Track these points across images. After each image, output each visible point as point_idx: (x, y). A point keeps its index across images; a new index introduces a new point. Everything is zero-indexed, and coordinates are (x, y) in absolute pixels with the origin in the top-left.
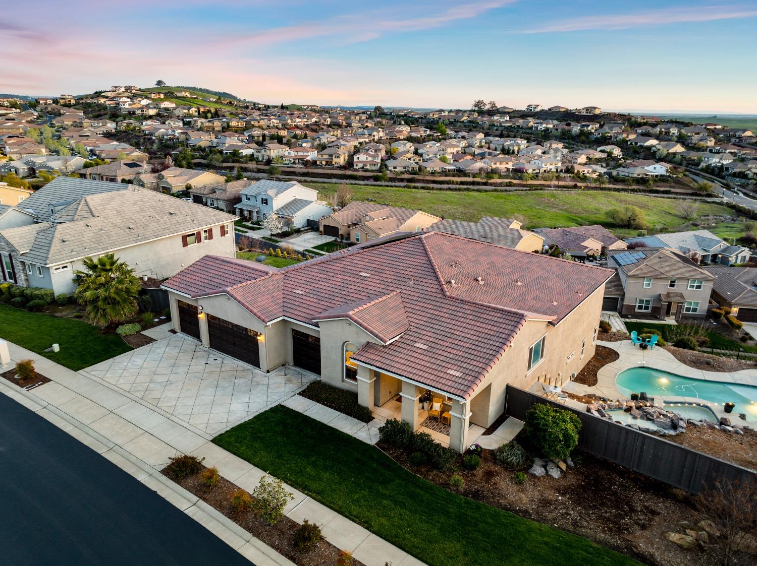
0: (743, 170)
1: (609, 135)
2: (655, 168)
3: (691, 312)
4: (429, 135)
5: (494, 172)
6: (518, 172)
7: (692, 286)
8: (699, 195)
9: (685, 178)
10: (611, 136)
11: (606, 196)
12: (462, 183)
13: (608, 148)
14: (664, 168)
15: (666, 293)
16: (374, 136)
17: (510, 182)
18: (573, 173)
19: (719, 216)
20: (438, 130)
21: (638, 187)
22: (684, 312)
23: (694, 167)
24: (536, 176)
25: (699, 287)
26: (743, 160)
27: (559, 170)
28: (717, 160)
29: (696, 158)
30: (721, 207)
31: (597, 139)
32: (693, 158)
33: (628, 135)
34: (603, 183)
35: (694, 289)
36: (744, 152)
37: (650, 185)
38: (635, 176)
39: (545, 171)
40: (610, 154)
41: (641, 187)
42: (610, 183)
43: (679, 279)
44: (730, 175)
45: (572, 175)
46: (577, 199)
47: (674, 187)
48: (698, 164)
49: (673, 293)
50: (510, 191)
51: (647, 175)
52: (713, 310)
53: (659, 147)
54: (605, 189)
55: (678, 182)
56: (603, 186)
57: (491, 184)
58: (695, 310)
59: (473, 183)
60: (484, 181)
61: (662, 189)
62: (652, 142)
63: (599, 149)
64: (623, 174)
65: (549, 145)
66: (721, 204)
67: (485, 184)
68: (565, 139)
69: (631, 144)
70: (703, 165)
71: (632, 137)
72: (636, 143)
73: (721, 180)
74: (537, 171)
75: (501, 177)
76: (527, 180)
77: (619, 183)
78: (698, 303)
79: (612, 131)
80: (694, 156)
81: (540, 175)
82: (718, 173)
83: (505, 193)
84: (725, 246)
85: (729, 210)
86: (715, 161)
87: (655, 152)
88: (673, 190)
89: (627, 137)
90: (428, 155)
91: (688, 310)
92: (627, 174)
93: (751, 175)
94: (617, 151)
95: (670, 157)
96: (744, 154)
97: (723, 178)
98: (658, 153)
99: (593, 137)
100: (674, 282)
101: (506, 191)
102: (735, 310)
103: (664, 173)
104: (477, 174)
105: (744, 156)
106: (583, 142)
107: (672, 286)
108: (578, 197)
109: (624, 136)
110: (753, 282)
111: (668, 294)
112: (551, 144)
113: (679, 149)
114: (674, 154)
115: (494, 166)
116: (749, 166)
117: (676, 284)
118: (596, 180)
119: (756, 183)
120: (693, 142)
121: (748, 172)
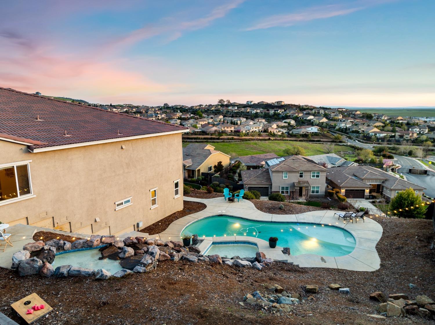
0: (357, 129)
1: (289, 114)
2: (312, 129)
3: (315, 194)
4: (192, 117)
5: (224, 132)
6: (237, 133)
7: (313, 176)
8: (335, 142)
9: (328, 134)
10: (290, 115)
11: (285, 143)
12: (204, 139)
13: (288, 121)
14: (316, 129)
15: (297, 181)
16: (158, 117)
17: (232, 138)
19: (346, 152)
20: (197, 114)
21: (303, 139)
22: (311, 194)
23: (333, 129)
24: (247, 134)
25: (318, 176)
26: (356, 125)
27: (260, 131)
28: (344, 125)
29: (333, 124)
30: (347, 147)
31: (283, 117)
32: (332, 124)
34: (284, 137)
35: (315, 178)
36: (357, 121)
37: (309, 137)
38: (302, 133)
39: (252, 132)
40: (289, 124)
41: (305, 139)
42: (288, 137)
43: (305, 171)
44: (351, 132)
45: (267, 133)
46: (269, 145)
47: (322, 138)
48: (335, 128)
49: (302, 181)
50: (231, 142)
51: (308, 132)
52: (329, 191)
53: (314, 119)
54: (286, 140)
55: (324, 136)
56: (284, 139)
57: (221, 139)
58: (317, 192)
59: (211, 139)
60: (217, 137)
61: (316, 139)
62: (311, 117)
63: (284, 121)
64: (296, 132)
65: (257, 121)
66: (347, 146)
67: (218, 139)
68: (266, 117)
69: (300, 118)
70: (337, 127)
71: (301, 115)
72: (303, 118)
74: (248, 132)
75: (228, 135)
76: (242, 136)
77: (293, 137)
78: (319, 187)
79: (290, 113)
80: (332, 123)
81: (250, 134)
82: (345, 131)
83: (228, 143)
84: (344, 161)
85: (351, 148)
86: (343, 125)
87: (313, 122)
88: (321, 140)
89: (298, 115)
90: (187, 125)
91: (313, 192)
92: (297, 133)
93: (361, 132)
94: (293, 122)
95: (321, 124)
96: (357, 122)
97: (348, 134)
98: (314, 123)
99: (281, 116)
100: (302, 174)
102: (343, 191)
103: (317, 131)
104: (213, 133)
105: (357, 123)
106: (276, 119)
107: (301, 176)
108: (270, 144)
109: (297, 114)
110: (353, 174)
111: (299, 182)
112: (259, 120)
113: (324, 120)
114: (323, 123)
115: (223, 129)
116: (360, 127)
117: (303, 175)
118: (280, 136)
119: (364, 135)
120: (332, 117)
121: (359, 130)
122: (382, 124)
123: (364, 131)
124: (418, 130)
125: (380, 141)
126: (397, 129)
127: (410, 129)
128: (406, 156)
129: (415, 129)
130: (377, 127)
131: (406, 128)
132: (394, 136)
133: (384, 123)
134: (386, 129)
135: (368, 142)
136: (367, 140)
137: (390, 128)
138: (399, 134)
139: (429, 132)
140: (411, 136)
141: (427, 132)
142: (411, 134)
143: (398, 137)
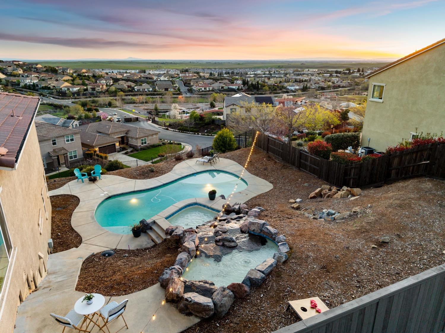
0: (47, 85)
3: (74, 159)
7: (68, 141)
15: (52, 150)
19: (46, 111)
22: (70, 160)
23: (17, 86)
25: (72, 140)
26: (43, 80)
28: (29, 81)
29: (15, 81)
30: (45, 106)
32: (14, 81)
35: (70, 142)
36: (42, 75)
43: (57, 137)
44: (40, 89)
48: (19, 85)
49: (57, 149)
52: (86, 152)
58: (75, 156)
70: (22, 84)
73: (36, 92)
78: (75, 151)
80: (14, 80)
82: (33, 88)
84: (64, 121)
85: (50, 107)
86: (28, 81)
91: (71, 157)
93: (52, 87)
96: (43, 77)
97: (37, 90)
100: (55, 141)
102: (97, 149)
105: (43, 78)
107: (54, 144)
110: (97, 131)
111: (54, 150)
113: (1, 76)
116: (49, 82)
117: (56, 141)
119: (57, 91)
120: (9, 71)
121: (49, 86)
122: (70, 78)
123: (55, 86)
124: (105, 82)
125: (76, 95)
126: (87, 82)
127: (98, 82)
128: (107, 107)
129: (102, 82)
130: (66, 81)
131: (93, 80)
132: (86, 90)
133: (72, 77)
134: (75, 82)
135: (65, 98)
136: (62, 96)
137: (78, 81)
138: (91, 87)
139: (114, 83)
140: (101, 88)
141: (112, 83)
142: (101, 87)
143: (91, 90)
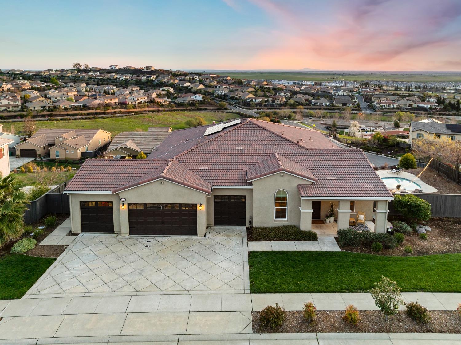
0: (234, 96)
1: (164, 81)
2: (196, 97)
4: (47, 86)
5: (108, 105)
6: (123, 104)
8: (221, 109)
9: (211, 101)
10: (165, 82)
11: (179, 114)
12: (88, 114)
13: (166, 88)
14: (201, 97)
16: (3, 87)
17: (120, 111)
18: (155, 103)
20: (52, 82)
21: (191, 108)
23: (211, 96)
24: (135, 106)
26: (232, 91)
27: (146, 102)
28: (222, 91)
29: (211, 91)
30: (233, 114)
31: (157, 84)
32: (210, 91)
33: (174, 81)
34: (173, 107)
36: (231, 87)
37: (197, 106)
38: (188, 102)
39: (139, 103)
40: (168, 91)
41: (192, 108)
42: (176, 107)
44: (229, 98)
45: (155, 104)
46: (164, 117)
47: (208, 106)
48: (213, 94)
50: (122, 116)
51: (193, 101)
53: (192, 86)
54: (174, 110)
55: (210, 104)
56: (173, 109)
57: (108, 113)
59: (96, 114)
60: (103, 111)
61: (203, 108)
62: (187, 84)
63: (161, 89)
64: (181, 101)
65: (131, 89)
66: (232, 112)
67: (104, 113)
68: (139, 85)
69: (177, 85)
70: (216, 94)
71: (176, 82)
72: (179, 85)
73: (226, 101)
74: (134, 103)
75: (113, 108)
76: (130, 109)
77: (181, 107)
79: (166, 79)
80: (210, 90)
81: (137, 105)
82: (224, 97)
83: (120, 118)
85: (237, 115)
86: (220, 92)
87: (190, 89)
88: (208, 108)
89: (174, 82)
90: (56, 98)
92: (183, 101)
93: (238, 98)
94: (171, 90)
95: (199, 91)
96: (231, 88)
97: (227, 100)
98: (192, 89)
99: (155, 83)
101: (120, 116)
103: (202, 99)
104: (97, 107)
105: (231, 89)
106: (150, 86)
108: (164, 116)
109: (172, 81)
112: (132, 88)
113: (201, 87)
115: (107, 102)
116: (236, 93)
118: (168, 106)
119: (243, 101)
120: (207, 83)
121: (237, 96)
122: (253, 90)
123: (241, 97)
124: (283, 94)
125: (258, 106)
126: (268, 94)
127: (277, 94)
128: (286, 119)
129: (281, 94)
130: (250, 92)
131: (273, 92)
132: (267, 101)
133: (255, 88)
134: (258, 94)
135: (249, 108)
136: (247, 106)
137: (260, 93)
138: (272, 99)
139: (292, 96)
140: (281, 101)
141: (290, 96)
142: (280, 99)
143: (271, 102)
